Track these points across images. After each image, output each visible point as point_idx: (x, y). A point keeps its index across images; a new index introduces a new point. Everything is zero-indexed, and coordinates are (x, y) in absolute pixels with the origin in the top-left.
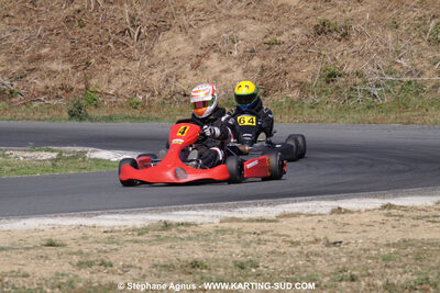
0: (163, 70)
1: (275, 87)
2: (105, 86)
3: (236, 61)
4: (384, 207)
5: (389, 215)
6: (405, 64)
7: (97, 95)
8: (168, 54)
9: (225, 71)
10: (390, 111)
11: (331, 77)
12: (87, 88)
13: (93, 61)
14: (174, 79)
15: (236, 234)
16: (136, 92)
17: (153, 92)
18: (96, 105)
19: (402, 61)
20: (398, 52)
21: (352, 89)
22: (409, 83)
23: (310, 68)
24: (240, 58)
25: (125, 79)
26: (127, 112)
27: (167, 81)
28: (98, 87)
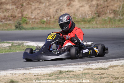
0: (55, 7)
1: (103, 13)
2: (30, 15)
3: (86, 2)
7: (27, 19)
9: (81, 7)
12: (22, 16)
13: (24, 4)
14: (59, 11)
15: (91, 75)
16: (43, 17)
17: (51, 17)
18: (26, 23)
23: (118, 4)
25: (39, 11)
26: (40, 26)
27: (57, 12)
28: (27, 15)
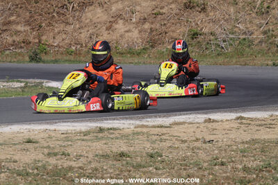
0: (88, 31)
1: (159, 42)
2: (52, 41)
3: (134, 25)
4: (238, 118)
5: (241, 123)
6: (241, 27)
7: (46, 46)
8: (91, 21)
9: (127, 31)
10: (232, 57)
11: (195, 35)
12: (40, 42)
13: (43, 25)
14: (95, 36)
15: (146, 135)
16: (71, 44)
17: (82, 45)
18: (46, 53)
19: (240, 26)
20: (237, 20)
21: (208, 43)
22: (244, 39)
23: (181, 30)
24: (137, 23)
25: (64, 36)
26: (65, 58)
27: (91, 38)
28: (47, 41)
